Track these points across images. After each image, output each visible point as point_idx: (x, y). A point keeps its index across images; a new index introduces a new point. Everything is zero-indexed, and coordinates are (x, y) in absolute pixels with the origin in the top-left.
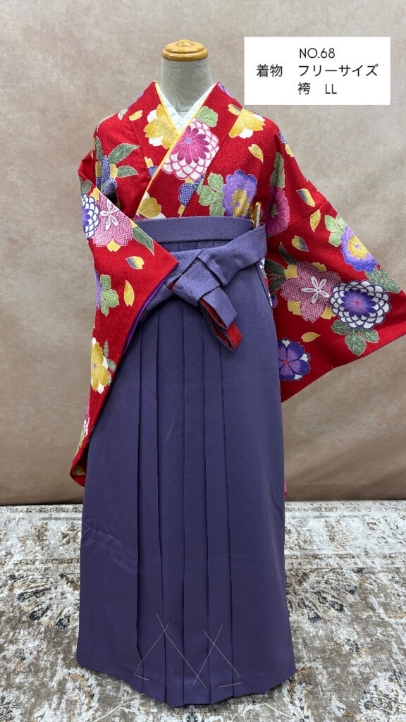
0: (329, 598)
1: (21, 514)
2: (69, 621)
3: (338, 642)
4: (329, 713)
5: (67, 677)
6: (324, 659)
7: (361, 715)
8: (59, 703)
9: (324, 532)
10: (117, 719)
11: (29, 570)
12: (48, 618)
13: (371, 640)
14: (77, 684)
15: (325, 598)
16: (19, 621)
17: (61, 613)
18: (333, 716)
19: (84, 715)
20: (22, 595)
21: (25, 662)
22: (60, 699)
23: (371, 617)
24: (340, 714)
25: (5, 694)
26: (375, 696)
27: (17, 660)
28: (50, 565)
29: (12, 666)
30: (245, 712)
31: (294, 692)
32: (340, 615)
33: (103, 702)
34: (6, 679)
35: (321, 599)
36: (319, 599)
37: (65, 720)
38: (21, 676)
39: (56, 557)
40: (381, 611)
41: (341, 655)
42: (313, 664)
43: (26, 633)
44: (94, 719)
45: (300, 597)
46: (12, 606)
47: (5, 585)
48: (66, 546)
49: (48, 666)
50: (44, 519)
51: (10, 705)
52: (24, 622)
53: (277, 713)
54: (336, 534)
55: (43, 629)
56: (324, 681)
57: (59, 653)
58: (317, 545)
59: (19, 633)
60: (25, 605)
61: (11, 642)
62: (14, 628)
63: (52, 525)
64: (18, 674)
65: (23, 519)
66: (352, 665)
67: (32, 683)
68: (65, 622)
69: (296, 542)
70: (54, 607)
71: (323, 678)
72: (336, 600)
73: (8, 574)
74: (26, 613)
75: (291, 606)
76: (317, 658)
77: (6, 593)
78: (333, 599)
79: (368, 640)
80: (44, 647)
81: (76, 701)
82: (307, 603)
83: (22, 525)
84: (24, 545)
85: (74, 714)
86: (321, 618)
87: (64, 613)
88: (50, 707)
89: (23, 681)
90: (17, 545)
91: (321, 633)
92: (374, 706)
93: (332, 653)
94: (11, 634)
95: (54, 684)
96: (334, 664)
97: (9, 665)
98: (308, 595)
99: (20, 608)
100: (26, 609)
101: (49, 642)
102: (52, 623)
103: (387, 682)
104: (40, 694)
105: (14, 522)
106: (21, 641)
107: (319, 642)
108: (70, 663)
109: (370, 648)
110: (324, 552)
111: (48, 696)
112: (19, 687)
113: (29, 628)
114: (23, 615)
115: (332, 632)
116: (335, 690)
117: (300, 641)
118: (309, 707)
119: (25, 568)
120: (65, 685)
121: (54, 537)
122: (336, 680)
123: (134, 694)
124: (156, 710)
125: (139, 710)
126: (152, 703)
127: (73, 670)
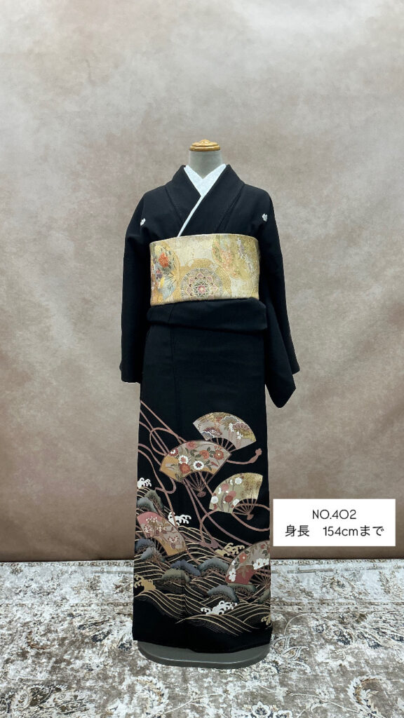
0: (389, 632)
1: (73, 567)
2: (130, 645)
4: (396, 710)
5: (135, 682)
6: (387, 673)
8: (132, 699)
9: (378, 586)
10: (188, 711)
11: (85, 610)
12: (110, 640)
14: (146, 687)
15: (383, 632)
16: (83, 642)
17: (122, 639)
18: (400, 712)
19: (155, 708)
20: (83, 625)
21: (93, 672)
22: (131, 697)
25: (77, 693)
27: (85, 671)
28: (106, 607)
29: (81, 674)
30: (312, 708)
31: (359, 695)
32: (400, 643)
33: (174, 699)
34: (77, 684)
35: (380, 634)
36: (378, 633)
37: (138, 711)
38: (91, 681)
39: (110, 600)
42: (377, 677)
43: (90, 652)
44: (166, 710)
45: (359, 631)
46: (73, 633)
47: (64, 620)
48: (120, 594)
49: (116, 674)
50: (96, 572)
51: (83, 701)
52: (87, 643)
53: (344, 709)
54: (391, 588)
55: (106, 650)
56: (389, 689)
57: (125, 666)
58: (372, 596)
59: (84, 651)
60: (86, 632)
61: (77, 658)
62: (78, 648)
63: (104, 578)
64: (87, 680)
65: (75, 572)
67: (102, 687)
68: (127, 646)
69: (351, 594)
70: (115, 633)
71: (388, 686)
72: (395, 634)
73: (66, 613)
74: (87, 637)
75: (351, 637)
76: (381, 673)
77: (66, 625)
78: (392, 633)
80: (110, 661)
81: (147, 698)
82: (366, 636)
83: (74, 578)
84: (78, 592)
85: (146, 708)
86: (381, 646)
87: (125, 640)
88: (122, 702)
89: (93, 685)
90: (71, 592)
91: (382, 656)
93: (394, 669)
94: (76, 652)
95: (124, 687)
96: (397, 676)
97: (78, 674)
98: (367, 630)
99: (81, 634)
100: (88, 634)
101: (114, 659)
102: (115, 645)
104: (113, 694)
105: (66, 574)
106: (87, 658)
107: (381, 662)
108: (137, 673)
110: (380, 601)
111: (119, 695)
112: (90, 689)
113: (92, 648)
114: (85, 638)
115: (395, 655)
116: (401, 695)
117: (364, 661)
118: (375, 706)
119: (82, 608)
120: (134, 687)
121: (107, 587)
122: (401, 687)
123: (202, 694)
124: (225, 706)
125: (208, 705)
126: (221, 701)
127: (140, 678)
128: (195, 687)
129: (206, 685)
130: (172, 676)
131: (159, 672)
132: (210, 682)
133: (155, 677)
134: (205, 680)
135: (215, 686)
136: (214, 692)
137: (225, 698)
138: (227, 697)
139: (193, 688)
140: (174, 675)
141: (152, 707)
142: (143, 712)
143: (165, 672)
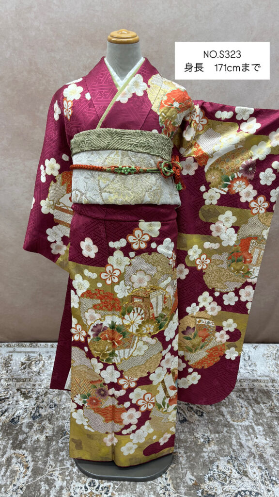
0: (195, 408)
2: (19, 419)
3: (197, 436)
4: (184, 482)
5: (13, 455)
6: (186, 448)
7: (205, 485)
8: (6, 472)
10: (42, 483)
12: (5, 417)
13: (219, 436)
14: (19, 460)
15: (192, 408)
17: (14, 414)
18: (186, 484)
19: (21, 480)
22: (7, 469)
23: (221, 420)
24: (190, 483)
26: (217, 472)
28: (11, 382)
32: (201, 419)
33: (35, 472)
35: (189, 409)
37: (8, 483)
39: (15, 377)
40: (228, 417)
41: (197, 445)
42: (178, 450)
44: (27, 482)
48: (23, 371)
49: (2, 447)
50: (10, 352)
55: (1, 424)
56: (184, 462)
57: (9, 439)
63: (15, 356)
66: (204, 452)
68: (16, 420)
70: (10, 410)
71: (183, 459)
72: (199, 409)
76: (181, 446)
78: (197, 409)
79: (217, 435)
81: (17, 471)
85: (14, 480)
86: (187, 421)
87: (16, 414)
91: (186, 430)
92: (214, 479)
93: (191, 444)
95: (4, 459)
96: (192, 451)
98: (180, 406)
101: (4, 433)
102: (8, 420)
103: (226, 463)
108: (16, 446)
109: (217, 441)
115: (193, 430)
116: (190, 468)
118: (171, 478)
120: (11, 460)
121: (16, 364)
122: (191, 461)
123: (56, 467)
124: (69, 478)
125: (58, 477)
126: (67, 473)
127: (17, 451)
128: (52, 460)
129: (60, 458)
130: (39, 450)
131: (32, 446)
132: (63, 456)
133: (27, 451)
134: (61, 453)
135: (66, 459)
136: (64, 465)
137: (71, 471)
138: (72, 470)
139: (51, 462)
140: (41, 449)
141: (18, 479)
142: (11, 483)
143: (35, 446)
